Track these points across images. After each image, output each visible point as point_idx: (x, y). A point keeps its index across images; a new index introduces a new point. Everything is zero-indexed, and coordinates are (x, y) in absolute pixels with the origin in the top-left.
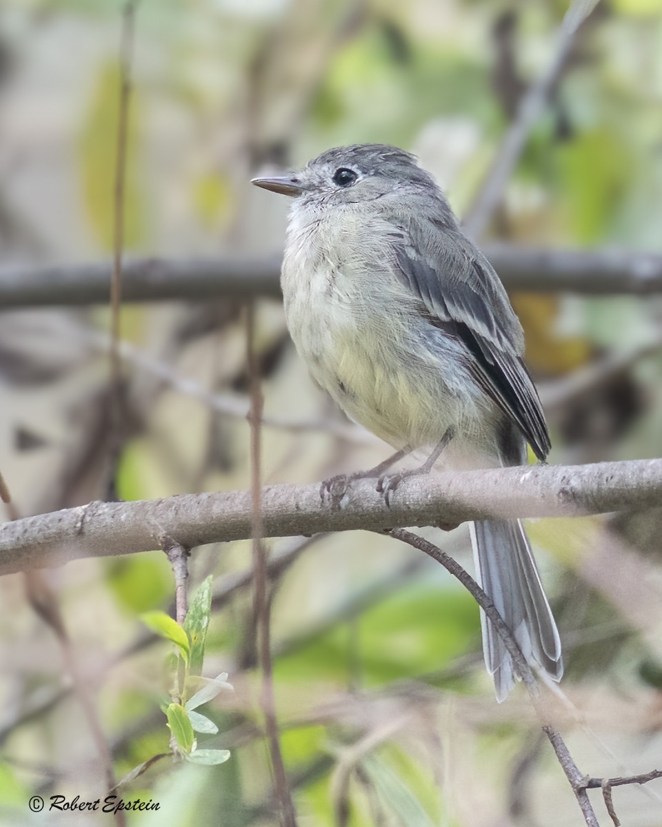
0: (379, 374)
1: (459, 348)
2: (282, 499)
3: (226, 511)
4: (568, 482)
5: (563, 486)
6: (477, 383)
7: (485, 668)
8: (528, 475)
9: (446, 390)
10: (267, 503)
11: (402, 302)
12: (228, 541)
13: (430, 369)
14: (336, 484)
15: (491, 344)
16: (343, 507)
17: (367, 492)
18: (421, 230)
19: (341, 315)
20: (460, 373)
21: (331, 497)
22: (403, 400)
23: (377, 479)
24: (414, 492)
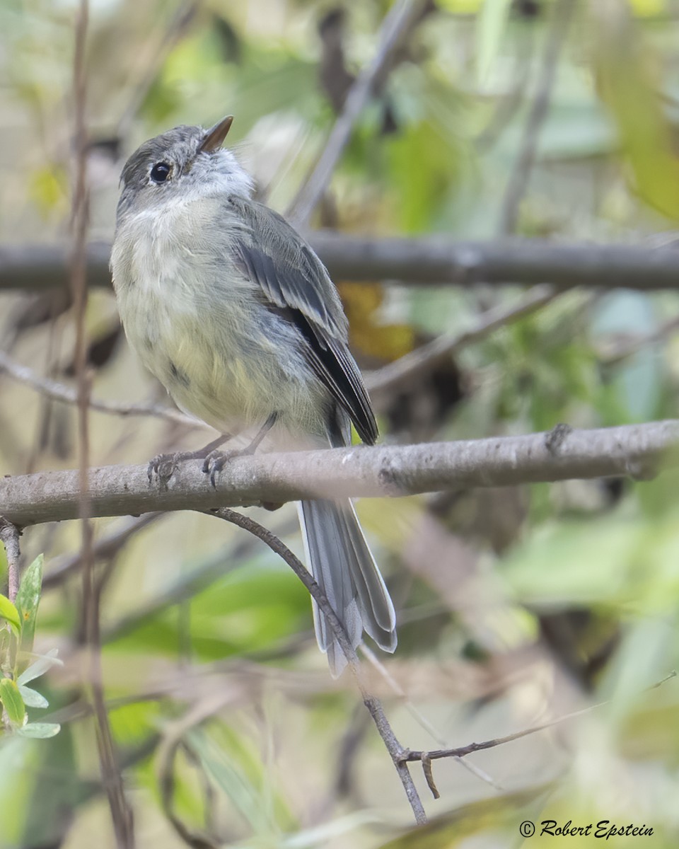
0: (217, 360)
1: (293, 333)
2: (110, 480)
3: (57, 491)
4: (389, 463)
5: (384, 467)
6: (309, 367)
7: (317, 644)
8: (349, 456)
9: (283, 376)
10: (96, 484)
11: (241, 290)
12: (59, 521)
13: (268, 354)
14: (164, 466)
15: (324, 330)
16: (170, 487)
17: (193, 471)
18: (256, 218)
19: (183, 304)
20: (295, 357)
21: (159, 477)
22: (240, 385)
23: (203, 460)
24: (239, 472)
